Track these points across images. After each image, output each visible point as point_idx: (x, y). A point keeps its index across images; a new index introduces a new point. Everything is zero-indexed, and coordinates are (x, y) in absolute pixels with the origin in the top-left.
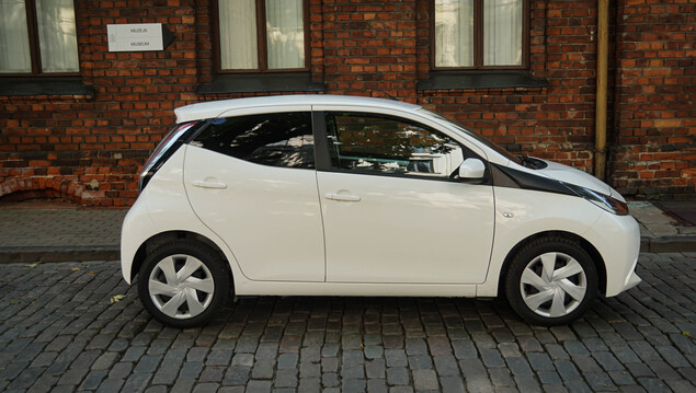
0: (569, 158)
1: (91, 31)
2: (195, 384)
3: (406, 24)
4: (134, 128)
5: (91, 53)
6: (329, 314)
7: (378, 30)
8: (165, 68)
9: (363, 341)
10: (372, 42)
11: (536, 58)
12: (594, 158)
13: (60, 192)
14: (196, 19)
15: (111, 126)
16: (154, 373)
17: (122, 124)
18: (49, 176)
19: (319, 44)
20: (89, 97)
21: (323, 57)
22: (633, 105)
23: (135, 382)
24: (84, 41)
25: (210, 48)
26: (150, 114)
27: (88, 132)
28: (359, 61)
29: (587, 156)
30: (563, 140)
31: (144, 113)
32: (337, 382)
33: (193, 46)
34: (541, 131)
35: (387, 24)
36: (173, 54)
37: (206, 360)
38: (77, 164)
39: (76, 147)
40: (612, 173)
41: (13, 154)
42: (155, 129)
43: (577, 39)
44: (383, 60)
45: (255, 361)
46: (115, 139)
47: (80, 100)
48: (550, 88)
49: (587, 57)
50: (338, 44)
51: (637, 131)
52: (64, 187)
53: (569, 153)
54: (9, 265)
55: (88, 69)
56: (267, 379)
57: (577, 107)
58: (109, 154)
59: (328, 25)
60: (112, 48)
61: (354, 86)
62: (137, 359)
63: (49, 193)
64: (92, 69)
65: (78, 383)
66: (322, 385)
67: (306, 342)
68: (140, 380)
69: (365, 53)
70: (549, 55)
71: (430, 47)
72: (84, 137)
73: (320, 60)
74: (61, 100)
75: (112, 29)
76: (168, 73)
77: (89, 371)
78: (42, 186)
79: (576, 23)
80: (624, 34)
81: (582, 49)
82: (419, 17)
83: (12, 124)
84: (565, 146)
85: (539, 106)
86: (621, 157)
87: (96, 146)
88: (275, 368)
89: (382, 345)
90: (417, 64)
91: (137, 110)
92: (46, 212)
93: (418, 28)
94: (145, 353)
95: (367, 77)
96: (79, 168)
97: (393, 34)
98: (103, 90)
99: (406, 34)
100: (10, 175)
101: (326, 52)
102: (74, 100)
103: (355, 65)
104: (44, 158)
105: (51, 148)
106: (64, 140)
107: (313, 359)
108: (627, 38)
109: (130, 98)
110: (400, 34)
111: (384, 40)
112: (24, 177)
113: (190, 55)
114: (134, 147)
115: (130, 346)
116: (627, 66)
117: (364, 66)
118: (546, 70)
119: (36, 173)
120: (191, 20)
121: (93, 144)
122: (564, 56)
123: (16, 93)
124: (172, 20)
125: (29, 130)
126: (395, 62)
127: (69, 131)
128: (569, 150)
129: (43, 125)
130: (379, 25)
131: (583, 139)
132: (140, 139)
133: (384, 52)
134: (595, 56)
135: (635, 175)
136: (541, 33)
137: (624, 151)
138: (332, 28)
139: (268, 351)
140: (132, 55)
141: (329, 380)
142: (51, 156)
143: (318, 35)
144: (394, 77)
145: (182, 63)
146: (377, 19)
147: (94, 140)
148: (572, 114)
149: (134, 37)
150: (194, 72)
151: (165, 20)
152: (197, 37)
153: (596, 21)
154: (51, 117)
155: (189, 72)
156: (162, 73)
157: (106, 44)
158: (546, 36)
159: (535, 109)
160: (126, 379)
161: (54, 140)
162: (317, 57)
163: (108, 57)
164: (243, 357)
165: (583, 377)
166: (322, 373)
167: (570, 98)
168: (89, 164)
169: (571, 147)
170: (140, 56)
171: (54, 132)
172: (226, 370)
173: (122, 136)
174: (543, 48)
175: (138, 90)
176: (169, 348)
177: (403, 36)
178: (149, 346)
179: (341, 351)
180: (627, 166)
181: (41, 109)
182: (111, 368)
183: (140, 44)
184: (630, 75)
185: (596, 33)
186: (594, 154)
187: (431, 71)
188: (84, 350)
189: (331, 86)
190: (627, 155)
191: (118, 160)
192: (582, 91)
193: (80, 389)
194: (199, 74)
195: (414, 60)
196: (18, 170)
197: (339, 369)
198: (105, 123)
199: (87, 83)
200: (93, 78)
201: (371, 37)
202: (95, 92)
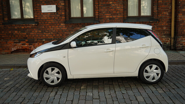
0: (164, 40)
1: (37, 7)
2: (79, 100)
3: (121, 5)
4: (48, 33)
5: (37, 13)
6: (109, 81)
7: (113, 6)
8: (56, 17)
9: (120, 89)
10: (112, 10)
11: (155, 13)
12: (171, 40)
13: (29, 50)
14: (65, 4)
15: (42, 32)
16: (67, 97)
17: (45, 31)
18: (26, 46)
19: (97, 10)
20: (36, 25)
21: (99, 13)
22: (181, 26)
23: (63, 100)
24: (35, 10)
25: (68, 11)
26: (52, 29)
27: (36, 34)
28: (108, 15)
29: (169, 39)
30: (162, 35)
31: (51, 29)
32: (117, 100)
33: (64, 11)
34: (156, 33)
35: (116, 5)
36: (59, 13)
37: (79, 94)
38: (33, 42)
39: (33, 38)
40: (176, 44)
41: (16, 40)
42: (54, 33)
43: (166, 8)
44: (115, 14)
45: (93, 94)
46: (43, 36)
47: (34, 25)
48: (159, 21)
49: (169, 13)
50: (103, 10)
51: (183, 33)
52: (30, 48)
53: (164, 39)
54: (19, 69)
55: (36, 17)
56: (97, 99)
57: (166, 26)
58: (41, 40)
59: (100, 5)
60: (43, 12)
61: (107, 21)
62: (61, 94)
63: (25, 50)
64: (37, 17)
65: (47, 100)
66: (113, 100)
67: (105, 89)
68: (63, 99)
69: (110, 13)
70: (159, 13)
71: (127, 11)
72: (35, 35)
73: (98, 14)
74: (29, 25)
75: (42, 7)
76: (57, 18)
77: (49, 97)
78: (24, 48)
79: (166, 4)
80: (179, 7)
81: (168, 11)
82: (124, 3)
83: (16, 32)
84: (163, 37)
85: (156, 26)
86: (178, 39)
87: (38, 38)
88: (99, 96)
89: (126, 89)
90: (123, 15)
91: (49, 28)
92: (25, 55)
93: (124, 6)
94: (63, 92)
95: (110, 19)
96: (34, 43)
97: (117, 7)
98: (40, 23)
99: (121, 7)
100: (16, 45)
101: (99, 12)
102: (33, 25)
103: (107, 15)
104: (25, 41)
105: (26, 38)
106: (30, 36)
107: (108, 93)
108: (180, 8)
109: (47, 25)
110: (119, 7)
111: (115, 9)
112: (19, 46)
113: (63, 13)
114: (48, 38)
115: (58, 90)
116: (180, 15)
117: (109, 16)
118: (158, 17)
119: (22, 45)
120: (64, 4)
121: (37, 37)
122: (163, 13)
123: (17, 24)
124: (58, 4)
125: (21, 33)
126: (118, 15)
127: (31, 33)
128: (164, 38)
129: (24, 32)
130: (114, 5)
131: (168, 35)
132: (50, 36)
133: (115, 12)
134: (171, 13)
135: (182, 44)
136: (156, 7)
137: (179, 38)
138: (101, 6)
139: (96, 92)
140: (48, 13)
141: (115, 99)
142: (26, 40)
143: (97, 8)
144: (117, 19)
145: (61, 15)
146: (113, 3)
147: (38, 36)
148: (165, 28)
149: (48, 9)
150: (64, 18)
151: (57, 4)
152: (65, 8)
153: (171, 3)
154: (26, 30)
155: (63, 18)
156: (56, 18)
157: (41, 11)
158: (158, 8)
159: (155, 27)
160: (60, 99)
161: (27, 36)
162: (97, 14)
163: (41, 14)
164: (89, 93)
165: (183, 98)
166: (112, 97)
167: (164, 24)
168: (36, 42)
169: (164, 37)
170: (50, 14)
171: (27, 34)
172: (86, 97)
173: (45, 35)
174: (157, 11)
175: (49, 22)
176: (69, 91)
177: (120, 8)
178: (63, 90)
179: (115, 91)
180: (180, 42)
181: (24, 28)
182: (55, 96)
183: (50, 10)
184: (181, 18)
185: (171, 7)
186: (171, 39)
187: (127, 17)
188: (46, 92)
189: (101, 21)
190: (180, 39)
191: (44, 41)
192: (167, 22)
193: (48, 102)
194: (66, 18)
195: (123, 14)
196: (18, 44)
197: (116, 96)
198: (41, 31)
199: (36, 21)
200: (37, 20)
201: (111, 8)
202: (38, 23)
